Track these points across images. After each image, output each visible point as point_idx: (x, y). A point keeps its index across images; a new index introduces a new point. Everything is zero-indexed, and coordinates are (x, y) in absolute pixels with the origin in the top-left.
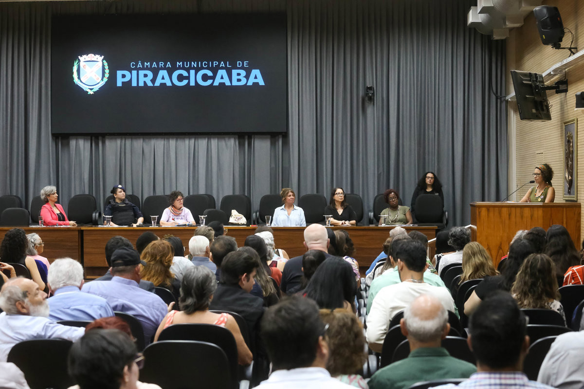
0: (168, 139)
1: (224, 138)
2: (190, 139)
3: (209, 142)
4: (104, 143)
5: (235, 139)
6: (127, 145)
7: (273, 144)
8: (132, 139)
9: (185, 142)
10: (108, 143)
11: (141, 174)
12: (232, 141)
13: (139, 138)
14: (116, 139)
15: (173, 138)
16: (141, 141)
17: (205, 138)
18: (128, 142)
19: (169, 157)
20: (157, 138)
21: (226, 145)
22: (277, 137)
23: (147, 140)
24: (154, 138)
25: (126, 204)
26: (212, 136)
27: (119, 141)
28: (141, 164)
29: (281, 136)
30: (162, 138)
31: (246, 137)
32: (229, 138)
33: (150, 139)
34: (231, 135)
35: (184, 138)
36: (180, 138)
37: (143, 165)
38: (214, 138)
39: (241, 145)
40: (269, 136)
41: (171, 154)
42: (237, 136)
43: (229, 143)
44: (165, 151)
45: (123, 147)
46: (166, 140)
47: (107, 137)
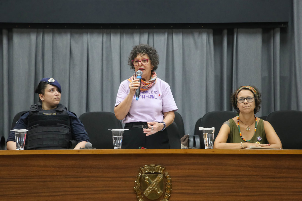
0: (109, 34)
1: (192, 33)
2: (141, 33)
3: (170, 38)
4: (10, 39)
5: (208, 35)
6: (46, 43)
7: (266, 42)
8: (53, 33)
9: (133, 38)
10: (16, 39)
11: (67, 85)
12: (205, 37)
13: (66, 33)
14: (29, 33)
15: (115, 33)
16: (69, 36)
17: (164, 33)
18: (48, 38)
19: (109, 60)
20: (92, 33)
21: (195, 43)
22: (272, 32)
23: (76, 36)
24: (87, 33)
25: (58, 111)
26: (174, 30)
27: (33, 37)
28: (68, 72)
29: (278, 29)
30: (99, 33)
31: (225, 32)
32: (200, 33)
33: (81, 33)
34: (204, 28)
35: (132, 34)
36: (127, 33)
37: (72, 72)
38: (177, 33)
39: (218, 44)
40: (260, 30)
41: (113, 56)
42: (211, 30)
43: (199, 41)
44: (104, 53)
45: (40, 46)
46: (105, 36)
47: (14, 30)
